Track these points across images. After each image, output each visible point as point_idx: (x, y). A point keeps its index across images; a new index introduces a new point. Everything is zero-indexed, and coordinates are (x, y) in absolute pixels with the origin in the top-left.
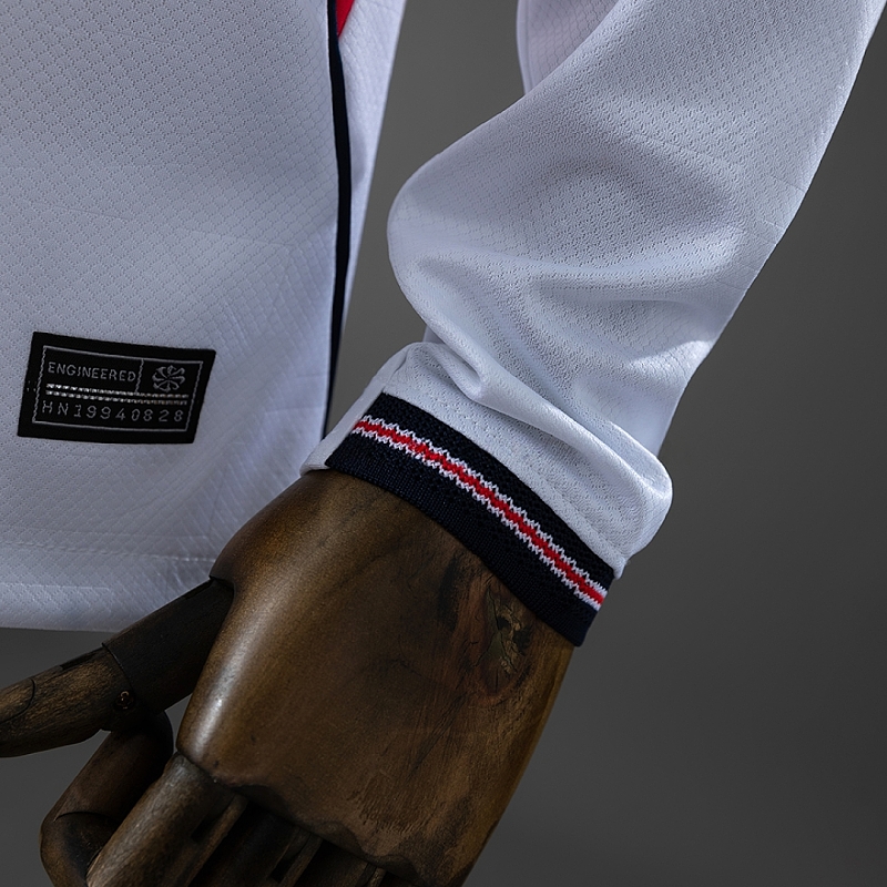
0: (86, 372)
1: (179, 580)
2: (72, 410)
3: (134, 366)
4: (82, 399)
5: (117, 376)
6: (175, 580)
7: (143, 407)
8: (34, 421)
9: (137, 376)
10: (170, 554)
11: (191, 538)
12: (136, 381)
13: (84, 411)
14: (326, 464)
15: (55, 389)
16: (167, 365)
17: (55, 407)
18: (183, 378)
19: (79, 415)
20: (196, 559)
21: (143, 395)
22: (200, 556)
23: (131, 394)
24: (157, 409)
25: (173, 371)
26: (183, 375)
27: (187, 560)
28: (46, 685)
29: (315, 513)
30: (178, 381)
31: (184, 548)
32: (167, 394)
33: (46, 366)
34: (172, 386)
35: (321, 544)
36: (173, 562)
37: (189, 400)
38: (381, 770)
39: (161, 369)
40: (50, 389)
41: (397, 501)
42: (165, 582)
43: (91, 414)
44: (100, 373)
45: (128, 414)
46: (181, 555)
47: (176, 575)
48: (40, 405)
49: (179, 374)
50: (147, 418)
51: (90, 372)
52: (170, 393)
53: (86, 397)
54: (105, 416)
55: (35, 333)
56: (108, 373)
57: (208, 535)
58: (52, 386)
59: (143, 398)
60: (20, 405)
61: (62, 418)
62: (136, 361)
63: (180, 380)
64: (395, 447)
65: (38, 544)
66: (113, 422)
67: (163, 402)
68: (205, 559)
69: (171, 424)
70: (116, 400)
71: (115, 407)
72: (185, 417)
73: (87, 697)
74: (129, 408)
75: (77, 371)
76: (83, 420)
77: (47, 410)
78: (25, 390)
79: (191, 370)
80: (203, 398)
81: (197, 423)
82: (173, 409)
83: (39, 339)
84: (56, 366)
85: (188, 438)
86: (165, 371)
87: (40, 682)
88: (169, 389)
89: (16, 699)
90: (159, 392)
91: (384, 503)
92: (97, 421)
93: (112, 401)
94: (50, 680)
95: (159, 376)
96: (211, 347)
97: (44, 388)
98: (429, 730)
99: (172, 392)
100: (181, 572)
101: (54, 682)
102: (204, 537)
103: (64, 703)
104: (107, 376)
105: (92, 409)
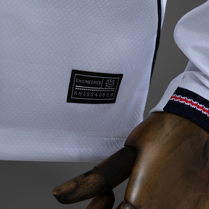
0: (87, 82)
1: (110, 145)
2: (83, 94)
3: (100, 80)
4: (85, 90)
5: (96, 83)
6: (109, 146)
7: (102, 92)
8: (72, 97)
9: (101, 83)
10: (107, 138)
11: (113, 132)
12: (101, 84)
13: (86, 94)
14: (163, 110)
15: (78, 87)
16: (110, 79)
17: (78, 93)
18: (114, 83)
19: (84, 95)
20: (115, 139)
21: (102, 88)
22: (115, 138)
23: (99, 88)
24: (106, 93)
25: (111, 81)
26: (114, 82)
27: (112, 139)
28: (81, 181)
29: (163, 125)
30: (112, 84)
31: (111, 136)
32: (109, 88)
33: (76, 80)
34: (111, 85)
35: (167, 135)
36: (108, 140)
37: (115, 90)
38: (187, 207)
39: (108, 81)
40: (77, 87)
41: (189, 121)
42: (106, 146)
43: (88, 95)
44: (91, 82)
45: (98, 95)
46: (110, 138)
47: (109, 144)
48: (74, 92)
49: (113, 82)
50: (103, 96)
51: (88, 82)
52: (110, 88)
53: (86, 90)
54: (92, 95)
55: (73, 70)
56: (93, 82)
57: (118, 131)
58: (77, 86)
59: (103, 90)
60: (68, 93)
61: (80, 97)
62: (101, 78)
63: (113, 84)
64: (181, 102)
65: (71, 136)
66: (94, 97)
67: (108, 91)
68: (117, 139)
69: (110, 97)
70: (95, 90)
71: (95, 92)
72: (113, 95)
73: (94, 185)
74: (98, 93)
75: (84, 81)
76: (86, 97)
77: (75, 94)
78: (69, 88)
79: (116, 80)
80: (118, 89)
81: (116, 97)
82: (110, 92)
83: (74, 72)
84: (78, 80)
85: (113, 102)
86: (109, 81)
87: (79, 180)
88: (110, 87)
89: (72, 185)
90: (107, 87)
91: (186, 122)
92: (90, 97)
93: (94, 91)
94: (82, 180)
95: (107, 83)
96: (122, 73)
97: (75, 87)
98: (200, 193)
99: (111, 87)
100: (110, 143)
101: (83, 180)
102: (117, 132)
103: (87, 187)
104: (93, 83)
105: (88, 93)
